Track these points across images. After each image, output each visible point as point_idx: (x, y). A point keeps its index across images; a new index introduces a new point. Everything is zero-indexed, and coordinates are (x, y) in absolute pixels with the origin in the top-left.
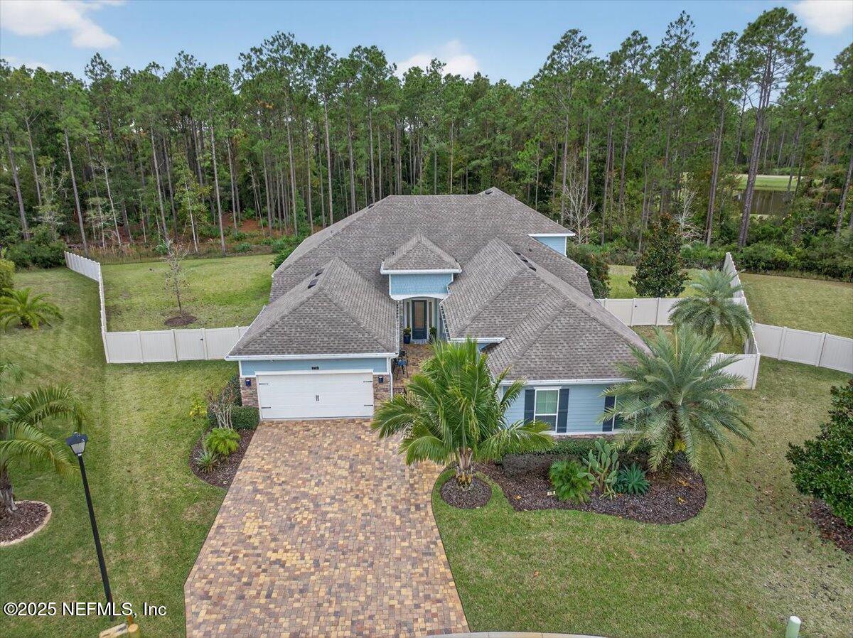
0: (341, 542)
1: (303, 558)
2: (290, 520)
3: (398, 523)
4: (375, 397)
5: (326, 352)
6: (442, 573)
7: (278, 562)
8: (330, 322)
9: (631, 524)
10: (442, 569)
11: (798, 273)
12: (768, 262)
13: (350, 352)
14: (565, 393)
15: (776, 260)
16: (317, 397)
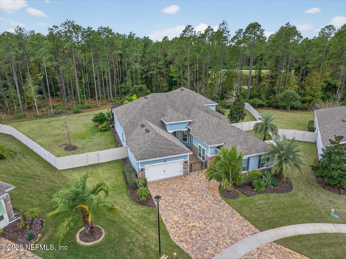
0: (207, 216)
1: (200, 223)
2: (186, 213)
3: (218, 207)
4: (184, 168)
5: (169, 155)
6: (242, 219)
7: (193, 226)
8: (166, 144)
9: (279, 194)
10: (241, 217)
11: (267, 108)
12: (258, 105)
13: (177, 154)
14: (249, 159)
15: (260, 104)
16: (164, 171)
